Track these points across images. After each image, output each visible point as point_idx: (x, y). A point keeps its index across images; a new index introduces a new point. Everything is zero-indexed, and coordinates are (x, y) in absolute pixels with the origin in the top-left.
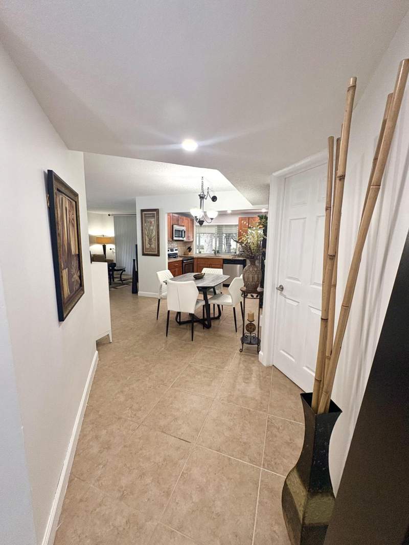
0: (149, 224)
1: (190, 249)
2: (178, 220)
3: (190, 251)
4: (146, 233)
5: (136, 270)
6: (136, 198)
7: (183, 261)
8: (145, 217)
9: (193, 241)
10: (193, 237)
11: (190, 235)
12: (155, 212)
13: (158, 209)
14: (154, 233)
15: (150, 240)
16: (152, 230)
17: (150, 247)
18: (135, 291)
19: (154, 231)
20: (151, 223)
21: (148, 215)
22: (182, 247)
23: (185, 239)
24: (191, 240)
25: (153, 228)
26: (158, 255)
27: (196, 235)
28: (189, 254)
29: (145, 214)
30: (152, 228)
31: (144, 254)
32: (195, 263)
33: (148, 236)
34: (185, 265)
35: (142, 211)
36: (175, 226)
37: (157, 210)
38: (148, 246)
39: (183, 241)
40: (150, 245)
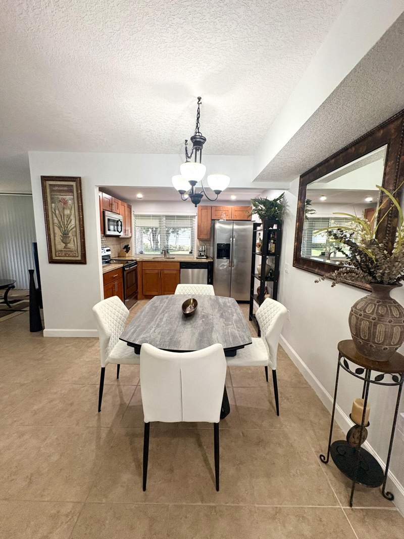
0: (61, 205)
1: (127, 248)
2: (111, 204)
3: (127, 251)
4: (56, 221)
5: (37, 287)
6: (30, 153)
7: (123, 268)
8: (52, 191)
9: (131, 237)
10: (131, 232)
11: (128, 228)
12: (73, 184)
13: (80, 178)
14: (73, 222)
15: (65, 235)
16: (69, 216)
17: (65, 247)
18: (37, 325)
19: (72, 217)
20: (65, 203)
21: (56, 188)
22: (116, 246)
23: (122, 234)
24: (130, 235)
25: (71, 212)
26: (83, 261)
27: (135, 228)
28: (127, 255)
29: (50, 185)
30: (67, 212)
31: (52, 261)
32: (139, 269)
33: (60, 227)
34: (127, 273)
35: (44, 179)
36: (107, 213)
37: (78, 180)
38: (60, 246)
39: (118, 236)
40: (66, 244)
